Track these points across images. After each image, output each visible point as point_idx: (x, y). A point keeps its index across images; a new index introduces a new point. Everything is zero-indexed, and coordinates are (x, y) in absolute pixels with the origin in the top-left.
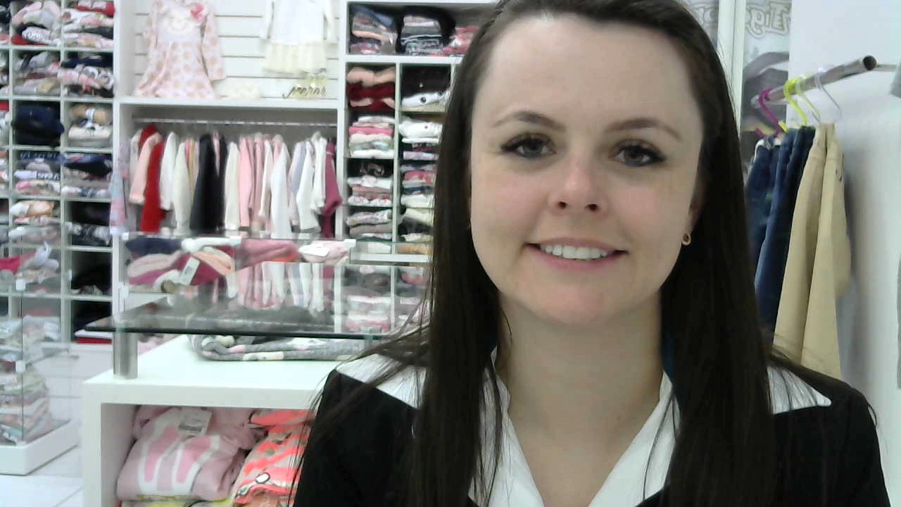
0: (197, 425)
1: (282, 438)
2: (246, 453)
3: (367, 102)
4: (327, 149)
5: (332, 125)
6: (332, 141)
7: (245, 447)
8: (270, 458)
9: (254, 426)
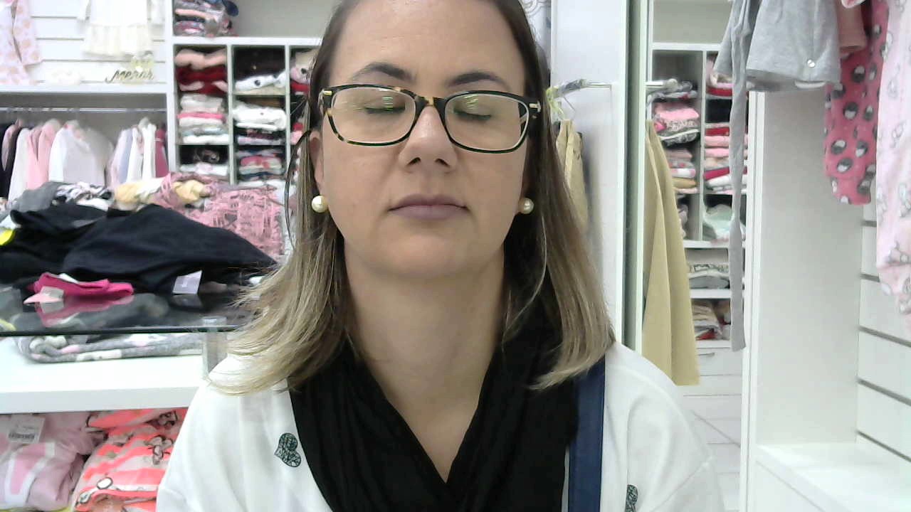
0: (29, 432)
1: (123, 440)
2: (85, 458)
3: (198, 85)
4: (157, 135)
5: (161, 110)
6: (162, 127)
7: (84, 452)
8: (111, 461)
9: (93, 430)
